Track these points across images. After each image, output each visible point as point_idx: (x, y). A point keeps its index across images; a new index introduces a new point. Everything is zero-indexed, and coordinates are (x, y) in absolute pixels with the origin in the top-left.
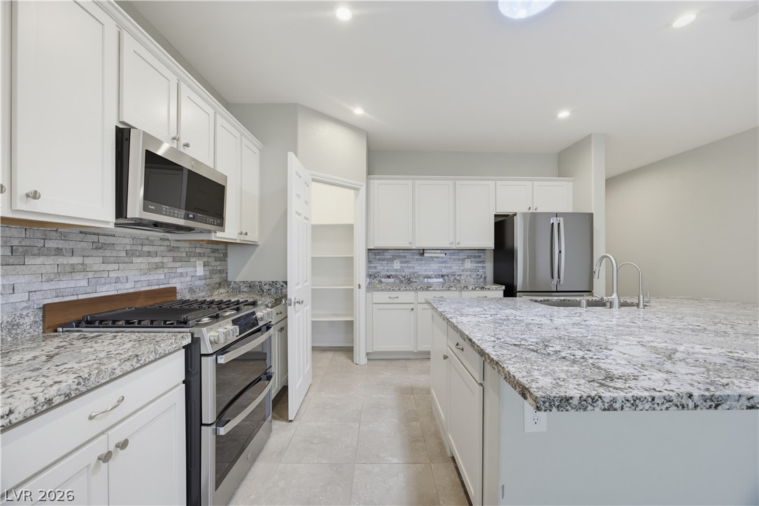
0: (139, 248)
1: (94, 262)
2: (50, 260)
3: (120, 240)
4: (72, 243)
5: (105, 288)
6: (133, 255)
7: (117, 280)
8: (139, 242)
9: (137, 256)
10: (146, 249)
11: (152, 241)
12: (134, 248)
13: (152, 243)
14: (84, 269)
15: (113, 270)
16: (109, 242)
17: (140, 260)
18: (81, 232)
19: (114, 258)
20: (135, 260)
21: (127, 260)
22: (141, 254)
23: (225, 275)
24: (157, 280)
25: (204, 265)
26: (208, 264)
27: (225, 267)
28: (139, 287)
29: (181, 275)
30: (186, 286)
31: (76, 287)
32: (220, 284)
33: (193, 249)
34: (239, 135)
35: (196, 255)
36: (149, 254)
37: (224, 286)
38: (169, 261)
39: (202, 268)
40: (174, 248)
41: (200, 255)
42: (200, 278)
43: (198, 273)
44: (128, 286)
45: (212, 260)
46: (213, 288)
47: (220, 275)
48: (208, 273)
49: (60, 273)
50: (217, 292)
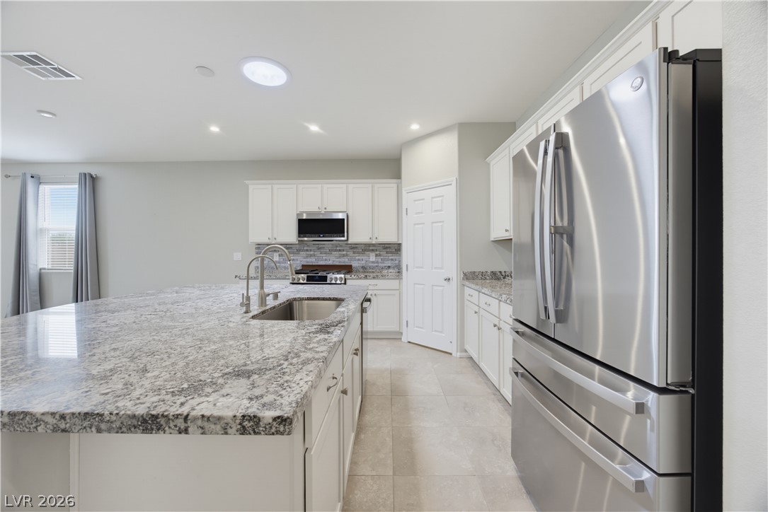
0: (335, 248)
1: (318, 253)
2: (304, 253)
3: (326, 246)
5: (321, 262)
6: (332, 251)
7: (326, 260)
8: (335, 246)
9: (334, 251)
10: (338, 248)
12: (332, 248)
13: (341, 246)
14: (314, 255)
15: (324, 257)
16: (322, 247)
17: (335, 253)
19: (324, 252)
20: (333, 253)
21: (329, 252)
22: (336, 250)
23: (397, 262)
24: (344, 261)
25: (376, 255)
26: (380, 255)
27: (397, 258)
28: (335, 263)
29: (359, 260)
30: (361, 265)
31: (312, 261)
32: (389, 267)
33: (368, 248)
34: (371, 185)
35: (369, 250)
36: (340, 250)
37: (394, 268)
38: (350, 253)
39: (374, 257)
40: (354, 247)
41: (373, 250)
42: (373, 262)
43: (371, 260)
44: (330, 263)
45: (383, 253)
46: (382, 268)
47: (392, 262)
48: (380, 260)
49: (307, 257)
50: (386, 271)
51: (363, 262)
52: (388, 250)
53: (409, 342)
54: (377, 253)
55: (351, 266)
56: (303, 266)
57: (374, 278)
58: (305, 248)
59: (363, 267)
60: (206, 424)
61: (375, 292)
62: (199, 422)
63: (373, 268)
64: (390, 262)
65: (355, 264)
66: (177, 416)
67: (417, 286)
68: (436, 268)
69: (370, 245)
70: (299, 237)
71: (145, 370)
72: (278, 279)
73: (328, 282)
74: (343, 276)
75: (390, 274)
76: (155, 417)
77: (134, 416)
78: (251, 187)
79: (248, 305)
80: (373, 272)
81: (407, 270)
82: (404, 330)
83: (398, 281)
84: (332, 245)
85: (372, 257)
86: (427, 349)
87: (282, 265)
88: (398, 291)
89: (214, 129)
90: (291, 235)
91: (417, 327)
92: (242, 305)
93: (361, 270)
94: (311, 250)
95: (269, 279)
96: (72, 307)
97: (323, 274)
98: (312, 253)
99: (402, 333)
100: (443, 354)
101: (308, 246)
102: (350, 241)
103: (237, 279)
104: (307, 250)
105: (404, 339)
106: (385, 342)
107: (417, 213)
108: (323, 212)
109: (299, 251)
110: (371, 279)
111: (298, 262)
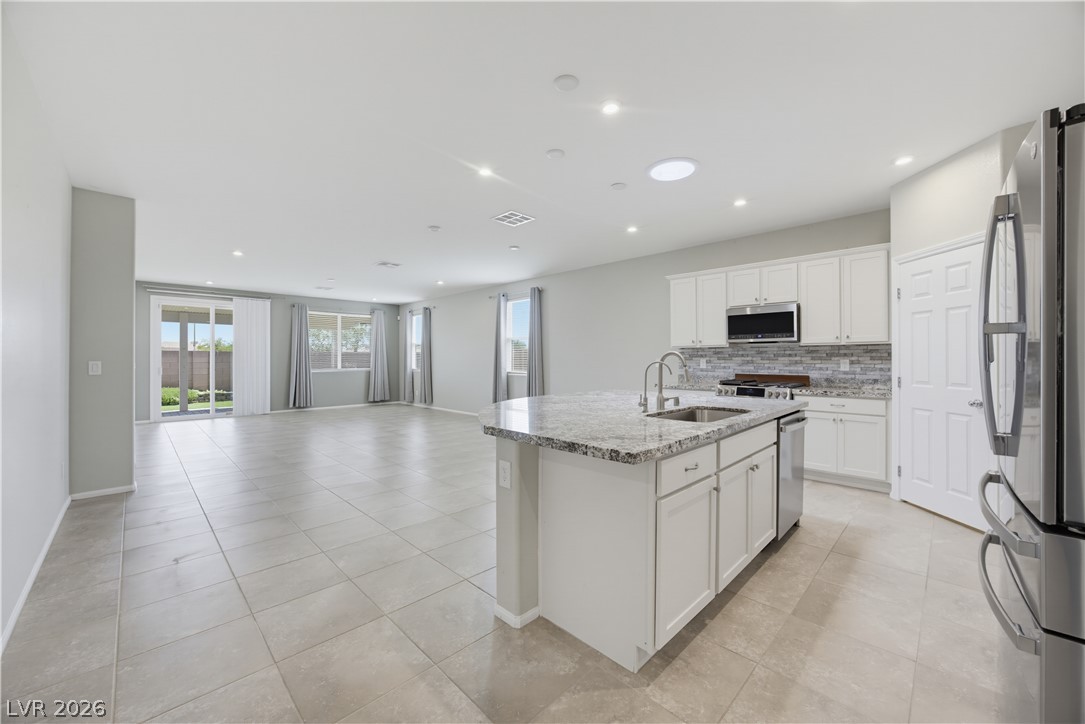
0: (783, 352)
1: (757, 359)
2: (739, 359)
4: (747, 352)
5: (762, 371)
6: (778, 356)
7: (769, 368)
10: (787, 352)
12: (779, 352)
13: (792, 349)
14: (753, 362)
15: (767, 364)
16: (764, 351)
17: (783, 359)
18: (751, 347)
19: (767, 358)
20: (780, 358)
21: (774, 358)
24: (798, 370)
25: (852, 363)
26: (859, 362)
28: (782, 373)
29: (821, 369)
30: (825, 377)
31: (749, 370)
32: (876, 381)
33: (835, 351)
34: (837, 259)
35: (839, 355)
36: (790, 355)
38: (807, 359)
39: (848, 365)
40: (813, 351)
41: (845, 355)
42: (845, 373)
43: (842, 369)
44: (776, 372)
45: (865, 359)
46: (863, 382)
47: (882, 373)
48: (858, 370)
49: (743, 364)
50: (871, 387)
51: (828, 372)
52: (874, 354)
53: (905, 502)
54: (853, 359)
55: (808, 377)
56: (737, 375)
57: (839, 395)
58: (740, 353)
59: (827, 380)
60: (596, 452)
61: (841, 416)
62: (592, 450)
63: (846, 381)
64: (878, 372)
65: (813, 375)
66: (582, 445)
67: (917, 412)
68: (953, 384)
69: (839, 347)
70: (729, 338)
71: (571, 429)
73: (767, 395)
74: (788, 391)
75: (877, 392)
76: (573, 444)
77: (565, 442)
78: (672, 283)
79: (645, 405)
80: (845, 388)
81: (899, 386)
82: (894, 479)
83: (884, 402)
84: (779, 347)
85: (845, 365)
86: (936, 517)
87: (710, 373)
88: (884, 419)
89: (632, 230)
90: (718, 336)
91: (918, 478)
92: (640, 404)
93: (825, 384)
94: (748, 356)
96: (526, 399)
97: (761, 386)
98: (749, 359)
99: (889, 485)
100: (964, 529)
101: (744, 350)
102: (805, 341)
104: (742, 355)
105: (895, 495)
106: (857, 493)
107: (917, 296)
108: (762, 304)
109: (731, 356)
110: (834, 397)
111: (731, 370)
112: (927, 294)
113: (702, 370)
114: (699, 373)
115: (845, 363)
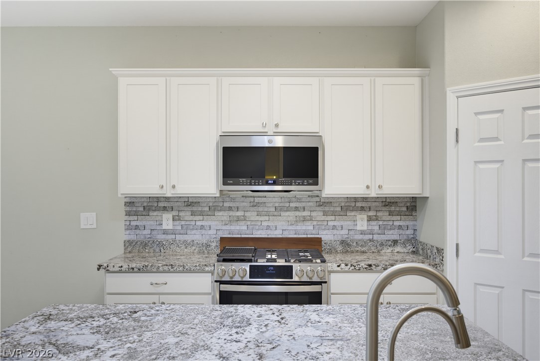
0: (287, 205)
1: (252, 215)
2: (226, 213)
3: (270, 200)
4: (237, 203)
5: (259, 232)
6: (281, 210)
7: (268, 228)
8: (287, 200)
9: (285, 211)
10: (293, 205)
11: (300, 199)
12: (282, 205)
14: (245, 219)
15: (265, 221)
16: (261, 201)
17: (287, 213)
18: (243, 197)
19: (266, 213)
20: (283, 214)
21: (276, 213)
22: (288, 209)
23: (410, 232)
24: (305, 230)
25: (370, 219)
26: (377, 219)
27: (410, 223)
28: (286, 235)
29: (334, 227)
30: (340, 238)
31: (240, 230)
32: (395, 242)
33: (352, 203)
34: (367, 80)
35: (355, 209)
36: (296, 210)
37: (404, 244)
38: (318, 215)
39: (365, 222)
40: (325, 204)
41: (363, 209)
42: (362, 233)
43: (359, 228)
44: (277, 234)
45: (384, 215)
46: (382, 245)
47: (401, 232)
48: (376, 228)
49: (231, 221)
50: (390, 250)
51: (345, 232)
52: (393, 208)
54: (371, 213)
55: (319, 241)
56: (221, 239)
58: (230, 206)
59: (343, 242)
63: (365, 244)
64: (396, 232)
65: (327, 236)
70: (225, 184)
72: (190, 271)
73: (295, 278)
75: (398, 257)
78: (122, 82)
80: (364, 252)
85: (361, 223)
87: (178, 237)
90: (206, 179)
93: (340, 248)
94: (238, 209)
95: (169, 272)
98: (239, 213)
103: (102, 271)
104: (232, 209)
108: (271, 133)
111: (212, 232)
112: (496, 139)
113: (165, 232)
114: (161, 237)
115: (362, 219)
